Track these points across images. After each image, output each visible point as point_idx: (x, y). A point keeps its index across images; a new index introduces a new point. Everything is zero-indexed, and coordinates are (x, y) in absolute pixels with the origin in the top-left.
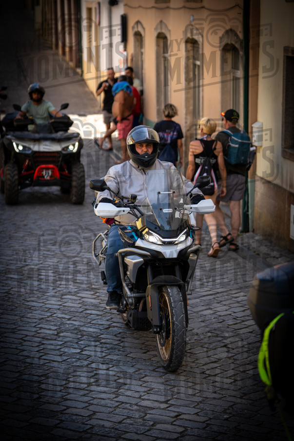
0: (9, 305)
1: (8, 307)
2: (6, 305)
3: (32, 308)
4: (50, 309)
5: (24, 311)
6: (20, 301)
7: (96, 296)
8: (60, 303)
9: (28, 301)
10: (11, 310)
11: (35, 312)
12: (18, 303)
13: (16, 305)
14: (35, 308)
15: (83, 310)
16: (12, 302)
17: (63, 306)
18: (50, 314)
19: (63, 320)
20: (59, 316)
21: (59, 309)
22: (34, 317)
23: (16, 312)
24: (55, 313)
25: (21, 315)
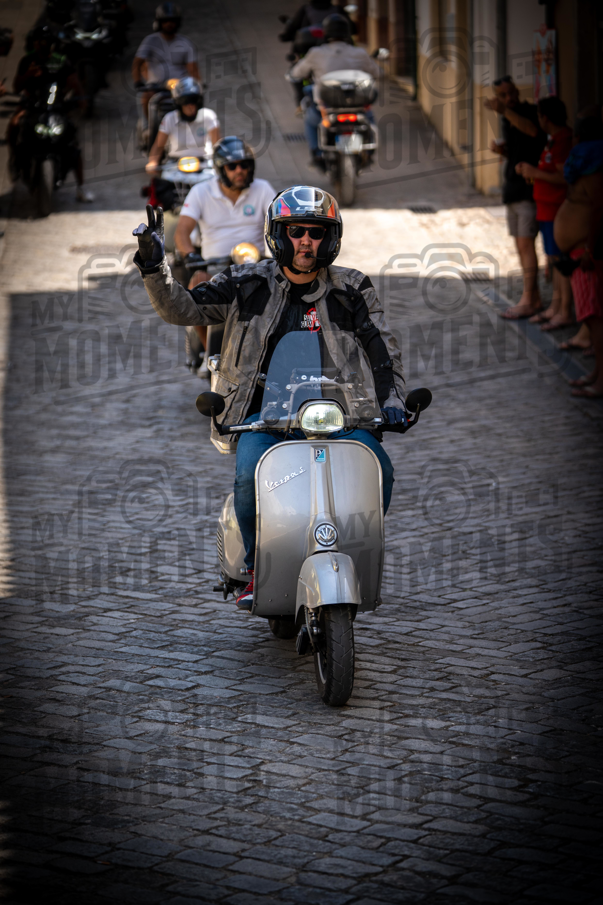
0: (259, 826)
1: (257, 830)
2: (247, 826)
3: (330, 837)
4: (389, 839)
5: (307, 848)
6: (291, 810)
7: (527, 796)
8: (418, 819)
9: (317, 811)
10: (265, 843)
11: (341, 852)
12: (286, 819)
13: (281, 826)
14: (339, 835)
15: (492, 845)
16: (266, 812)
17: (429, 829)
18: (391, 860)
19: (434, 881)
20: (418, 869)
21: (415, 842)
22: (341, 871)
23: (283, 852)
24: (406, 857)
25: (297, 861)
